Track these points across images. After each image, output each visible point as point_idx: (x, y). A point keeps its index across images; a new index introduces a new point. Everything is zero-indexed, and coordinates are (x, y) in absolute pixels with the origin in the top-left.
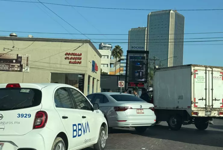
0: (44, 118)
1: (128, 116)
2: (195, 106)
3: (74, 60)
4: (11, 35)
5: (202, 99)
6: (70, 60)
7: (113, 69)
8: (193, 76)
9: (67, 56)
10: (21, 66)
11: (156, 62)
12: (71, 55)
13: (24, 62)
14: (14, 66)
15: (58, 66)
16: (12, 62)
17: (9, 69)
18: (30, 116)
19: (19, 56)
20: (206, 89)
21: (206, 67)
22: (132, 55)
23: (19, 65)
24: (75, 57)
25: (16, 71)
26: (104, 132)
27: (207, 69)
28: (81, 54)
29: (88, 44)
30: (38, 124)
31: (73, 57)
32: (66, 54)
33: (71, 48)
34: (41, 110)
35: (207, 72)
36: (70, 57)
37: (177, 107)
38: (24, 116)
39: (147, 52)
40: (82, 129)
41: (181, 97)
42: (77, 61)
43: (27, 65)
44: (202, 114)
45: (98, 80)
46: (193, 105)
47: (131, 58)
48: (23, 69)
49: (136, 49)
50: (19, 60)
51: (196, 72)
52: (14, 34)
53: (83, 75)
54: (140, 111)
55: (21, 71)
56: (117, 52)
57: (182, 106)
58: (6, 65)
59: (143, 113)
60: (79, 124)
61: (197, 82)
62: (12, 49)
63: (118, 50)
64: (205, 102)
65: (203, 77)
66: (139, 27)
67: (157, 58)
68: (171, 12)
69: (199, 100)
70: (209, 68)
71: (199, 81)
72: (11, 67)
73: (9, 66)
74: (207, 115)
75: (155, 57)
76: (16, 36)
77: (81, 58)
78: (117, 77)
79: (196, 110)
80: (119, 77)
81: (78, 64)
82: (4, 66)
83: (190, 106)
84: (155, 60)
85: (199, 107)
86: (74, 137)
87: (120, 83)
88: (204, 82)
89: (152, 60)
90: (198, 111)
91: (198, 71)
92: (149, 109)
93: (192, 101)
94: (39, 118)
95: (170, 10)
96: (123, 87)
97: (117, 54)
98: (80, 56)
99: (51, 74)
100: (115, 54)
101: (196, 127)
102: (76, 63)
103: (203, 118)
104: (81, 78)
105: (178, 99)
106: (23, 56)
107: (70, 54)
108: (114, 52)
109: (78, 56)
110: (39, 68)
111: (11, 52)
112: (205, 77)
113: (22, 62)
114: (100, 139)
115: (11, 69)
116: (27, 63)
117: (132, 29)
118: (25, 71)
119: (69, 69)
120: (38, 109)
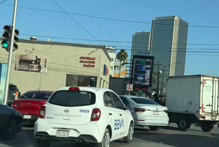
0: (98, 114)
1: (145, 116)
2: (203, 111)
3: (88, 64)
4: (31, 39)
5: (209, 105)
6: (84, 64)
7: (117, 72)
8: (202, 85)
9: (82, 60)
10: (40, 67)
11: (160, 67)
12: (85, 59)
13: (42, 64)
14: (33, 67)
15: (74, 68)
16: (32, 63)
17: (28, 69)
18: (88, 111)
19: (38, 57)
20: (213, 97)
21: (213, 78)
22: (138, 60)
23: (38, 66)
24: (89, 60)
25: (35, 71)
26: (132, 128)
27: (214, 79)
28: (94, 59)
29: (101, 49)
30: (94, 117)
31: (87, 60)
32: (82, 58)
33: (85, 52)
34: (97, 108)
35: (214, 82)
36: (85, 60)
37: (187, 111)
38: (84, 111)
39: (153, 58)
40: (120, 124)
41: (190, 103)
42: (91, 64)
43: (45, 66)
44: (208, 118)
45: (107, 83)
46: (201, 110)
47: (137, 62)
48: (41, 70)
49: (142, 54)
50: (38, 61)
51: (205, 82)
52: (34, 38)
53: (96, 78)
54: (156, 113)
55: (39, 71)
56: (121, 56)
57: (191, 110)
58: (26, 65)
59: (159, 115)
60: (118, 120)
61: (205, 90)
62: (32, 51)
63: (123, 54)
64: (211, 108)
65: (210, 86)
66: (143, 32)
67: (160, 63)
68: (176, 18)
69: (206, 106)
70: (216, 79)
71: (207, 90)
72: (30, 67)
73: (29, 66)
74: (212, 119)
75: (159, 62)
76: (36, 39)
77: (95, 62)
78: (122, 80)
79: (204, 114)
80: (124, 80)
81: (92, 67)
82: (24, 66)
83: (198, 110)
84: (159, 65)
85: (206, 112)
86: (115, 129)
87: (128, 87)
88: (211, 91)
89: (156, 65)
90: (205, 115)
91: (206, 80)
92: (164, 111)
93: (200, 107)
94: (94, 114)
95: (175, 17)
96: (131, 90)
97: (122, 58)
98: (94, 60)
99: (66, 75)
100: (120, 57)
101: (202, 129)
102: (89, 67)
103: (209, 121)
104: (94, 80)
105: (188, 104)
106: (41, 58)
107: (84, 57)
108: (119, 55)
109: (92, 60)
110: (55, 70)
111: (31, 54)
112: (212, 86)
113: (40, 64)
114: (129, 133)
115: (30, 69)
116: (45, 65)
117: (136, 33)
118: (43, 72)
119: (84, 72)
120: (94, 107)
